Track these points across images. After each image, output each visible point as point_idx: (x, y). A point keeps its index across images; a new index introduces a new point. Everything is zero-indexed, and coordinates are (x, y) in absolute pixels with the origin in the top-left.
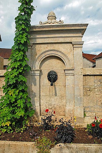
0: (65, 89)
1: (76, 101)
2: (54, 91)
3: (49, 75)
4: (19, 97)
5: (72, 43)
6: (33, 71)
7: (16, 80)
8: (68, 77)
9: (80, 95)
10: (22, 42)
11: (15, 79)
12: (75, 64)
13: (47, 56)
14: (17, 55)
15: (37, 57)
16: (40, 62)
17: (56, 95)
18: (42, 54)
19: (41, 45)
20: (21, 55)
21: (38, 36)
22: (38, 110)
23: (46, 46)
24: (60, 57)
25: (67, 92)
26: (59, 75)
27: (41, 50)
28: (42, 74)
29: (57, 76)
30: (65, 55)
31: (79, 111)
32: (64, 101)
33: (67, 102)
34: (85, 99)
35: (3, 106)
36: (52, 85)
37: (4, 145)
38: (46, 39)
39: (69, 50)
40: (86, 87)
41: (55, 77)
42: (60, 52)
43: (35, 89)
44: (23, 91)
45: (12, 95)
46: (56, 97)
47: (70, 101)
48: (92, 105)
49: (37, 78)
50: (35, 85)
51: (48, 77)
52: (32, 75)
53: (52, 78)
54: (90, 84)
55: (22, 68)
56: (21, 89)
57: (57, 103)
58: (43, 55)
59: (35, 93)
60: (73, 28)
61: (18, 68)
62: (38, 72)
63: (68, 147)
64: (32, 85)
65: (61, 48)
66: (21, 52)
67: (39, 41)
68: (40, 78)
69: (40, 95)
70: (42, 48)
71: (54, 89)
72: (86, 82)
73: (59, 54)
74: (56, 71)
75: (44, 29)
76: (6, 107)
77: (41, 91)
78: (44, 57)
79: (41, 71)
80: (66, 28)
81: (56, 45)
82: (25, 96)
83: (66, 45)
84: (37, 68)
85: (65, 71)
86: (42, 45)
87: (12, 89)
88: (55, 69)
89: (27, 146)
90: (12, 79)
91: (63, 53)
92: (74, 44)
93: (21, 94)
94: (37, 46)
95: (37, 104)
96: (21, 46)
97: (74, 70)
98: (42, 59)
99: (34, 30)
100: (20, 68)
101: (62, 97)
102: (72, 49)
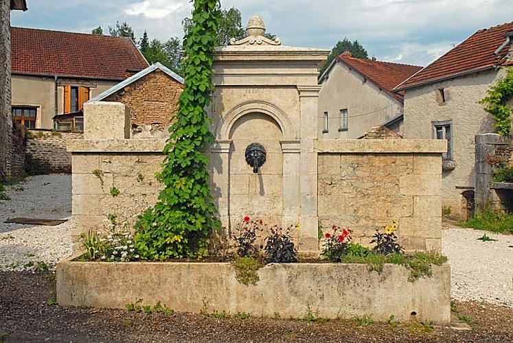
0: (282, 181)
1: (303, 205)
2: (258, 186)
3: (248, 152)
4: (195, 192)
5: (296, 88)
6: (217, 143)
7: (192, 161)
8: (288, 157)
9: (311, 193)
10: (203, 89)
11: (189, 158)
12: (302, 129)
13: (245, 113)
14: (191, 114)
15: (224, 114)
16: (231, 126)
17: (262, 193)
18: (235, 108)
19: (232, 89)
20: (199, 114)
21: (226, 71)
22: (225, 224)
23: (243, 91)
24: (273, 116)
25: (285, 187)
26: (268, 152)
27: (232, 100)
28: (234, 150)
29: (265, 154)
30: (283, 113)
31: (309, 224)
32: (280, 206)
33: (285, 206)
34: (322, 202)
35: (164, 210)
36: (256, 171)
37: (180, 266)
38: (243, 78)
39: (290, 103)
40: (323, 176)
41: (262, 157)
42: (273, 105)
43: (218, 179)
44: (201, 182)
45: (180, 189)
46: (262, 198)
47: (291, 206)
48: (335, 214)
49: (224, 157)
50: (220, 172)
51: (246, 156)
52: (213, 151)
53: (256, 157)
54: (333, 171)
55: (200, 138)
56: (198, 177)
57: (263, 209)
58: (238, 111)
59: (219, 189)
60: (299, 58)
61: (193, 139)
62: (228, 146)
63: (285, 267)
64: (213, 173)
65: (274, 96)
66: (198, 107)
67: (228, 81)
68: (230, 158)
69: (229, 194)
70: (235, 97)
71: (258, 181)
72: (323, 168)
73: (271, 109)
74: (262, 144)
75: (241, 58)
76: (169, 210)
77: (231, 185)
78: (240, 116)
79: (231, 143)
80: (286, 58)
81: (265, 90)
82: (204, 190)
83: (284, 90)
84: (225, 137)
85: (281, 144)
86: (235, 90)
87: (181, 177)
88: (260, 141)
89: (219, 267)
90: (184, 158)
91: (277, 108)
92: (302, 91)
93: (198, 187)
94: (225, 91)
95: (223, 212)
96: (199, 96)
97: (299, 142)
98: (235, 119)
99: (221, 58)
100: (197, 137)
101: (275, 198)
102: (298, 99)
